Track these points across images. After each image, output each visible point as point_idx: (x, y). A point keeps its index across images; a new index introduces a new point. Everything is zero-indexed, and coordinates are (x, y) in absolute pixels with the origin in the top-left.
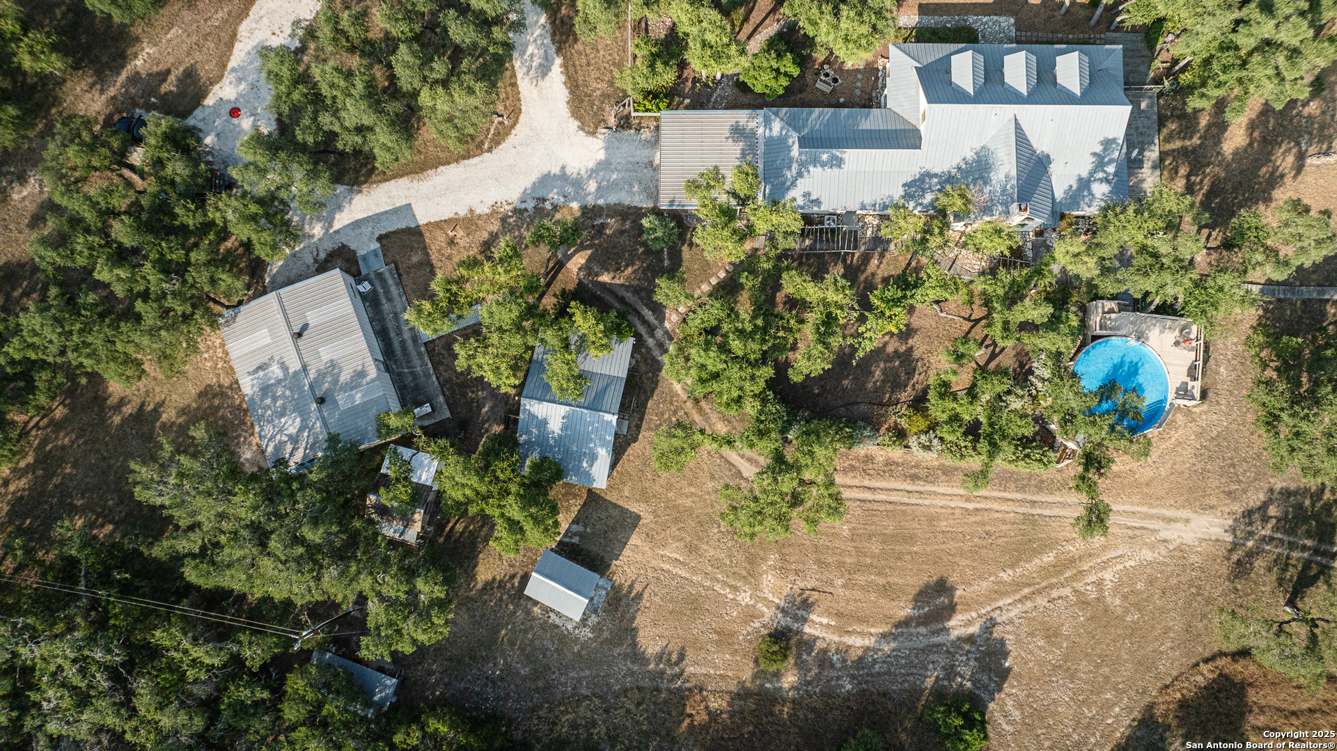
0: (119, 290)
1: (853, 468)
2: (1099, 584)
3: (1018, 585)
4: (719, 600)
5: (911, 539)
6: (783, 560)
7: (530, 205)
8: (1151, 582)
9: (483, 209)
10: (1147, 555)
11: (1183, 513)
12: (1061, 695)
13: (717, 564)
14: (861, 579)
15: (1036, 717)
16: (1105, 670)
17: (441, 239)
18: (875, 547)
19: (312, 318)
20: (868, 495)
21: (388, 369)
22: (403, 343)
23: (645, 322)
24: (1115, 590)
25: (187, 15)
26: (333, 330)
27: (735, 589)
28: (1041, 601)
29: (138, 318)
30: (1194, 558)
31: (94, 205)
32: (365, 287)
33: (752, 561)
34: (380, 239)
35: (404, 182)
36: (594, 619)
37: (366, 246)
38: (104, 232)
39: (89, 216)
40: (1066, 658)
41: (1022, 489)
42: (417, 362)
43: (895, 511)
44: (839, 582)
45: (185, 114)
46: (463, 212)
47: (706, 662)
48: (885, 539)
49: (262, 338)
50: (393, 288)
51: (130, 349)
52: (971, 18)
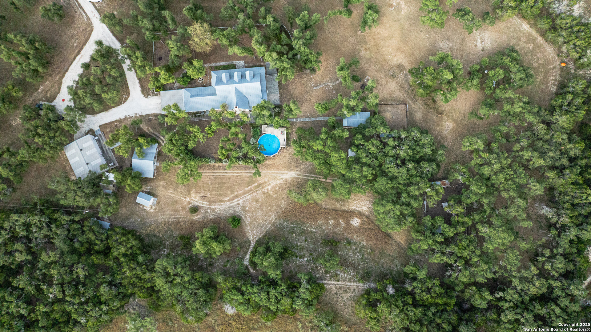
0: (40, 143)
1: (211, 168)
2: (268, 189)
3: (249, 191)
4: (182, 200)
5: (225, 183)
6: (196, 190)
7: (133, 115)
8: (279, 187)
9: (123, 117)
10: (278, 182)
11: (286, 172)
12: (259, 214)
13: (181, 193)
14: (213, 193)
15: (254, 219)
16: (269, 208)
17: (114, 125)
18: (217, 186)
19: (84, 146)
20: (214, 174)
21: (103, 156)
22: (106, 150)
23: (162, 140)
24: (271, 190)
25: (50, 78)
26: (89, 148)
27: (185, 198)
28: (255, 194)
29: (45, 149)
30: (289, 181)
31: (33, 125)
32: (97, 138)
33: (189, 192)
34: (100, 126)
35: (104, 113)
36: (154, 207)
37: (96, 128)
38: (36, 131)
39: (32, 128)
40: (260, 206)
41: (249, 170)
42: (110, 154)
43: (222, 178)
44: (209, 194)
45: (51, 102)
46: (118, 119)
47: (180, 215)
48: (219, 184)
49: (73, 151)
50: (103, 138)
51: (44, 156)
52: (234, 62)
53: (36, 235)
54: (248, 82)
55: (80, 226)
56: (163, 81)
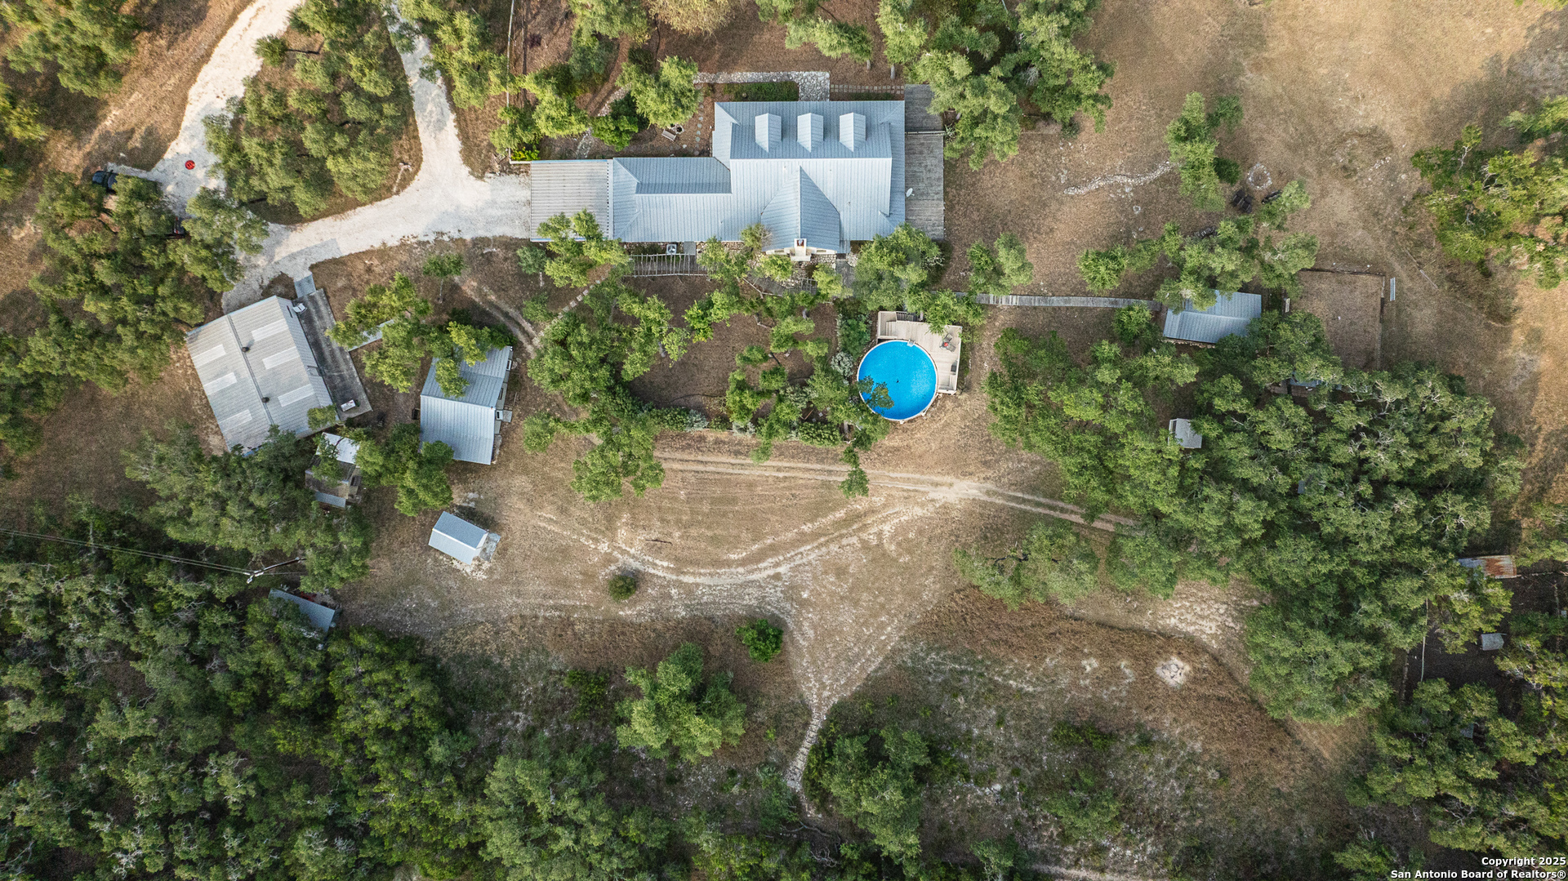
0: (104, 319)
1: (689, 446)
2: (880, 534)
3: (816, 535)
4: (583, 549)
5: (734, 501)
6: (633, 517)
7: (431, 238)
8: (920, 532)
9: (393, 242)
10: (918, 511)
11: (948, 479)
12: (847, 617)
13: (583, 522)
14: (693, 532)
15: (826, 634)
16: (881, 599)
17: (361, 267)
18: (706, 508)
19: (257, 335)
20: (701, 468)
21: (321, 373)
22: (332, 352)
23: (525, 332)
24: (892, 538)
25: (145, 82)
26: (273, 345)
27: (596, 541)
28: (834, 548)
29: (119, 339)
30: (954, 514)
31: (79, 251)
32: (301, 308)
33: (610, 520)
34: (312, 268)
35: (329, 220)
36: (486, 565)
37: (300, 273)
38: (90, 272)
39: (76, 259)
40: (851, 590)
41: (822, 461)
42: (343, 367)
43: (726, 482)
44: (677, 534)
45: (148, 167)
46: (377, 245)
47: (574, 597)
48: (714, 501)
49: (219, 351)
50: (323, 309)
51: (115, 363)
52: (794, 74)
53: (79, 641)
54: (846, 154)
55: (232, 619)
56: (545, 128)
